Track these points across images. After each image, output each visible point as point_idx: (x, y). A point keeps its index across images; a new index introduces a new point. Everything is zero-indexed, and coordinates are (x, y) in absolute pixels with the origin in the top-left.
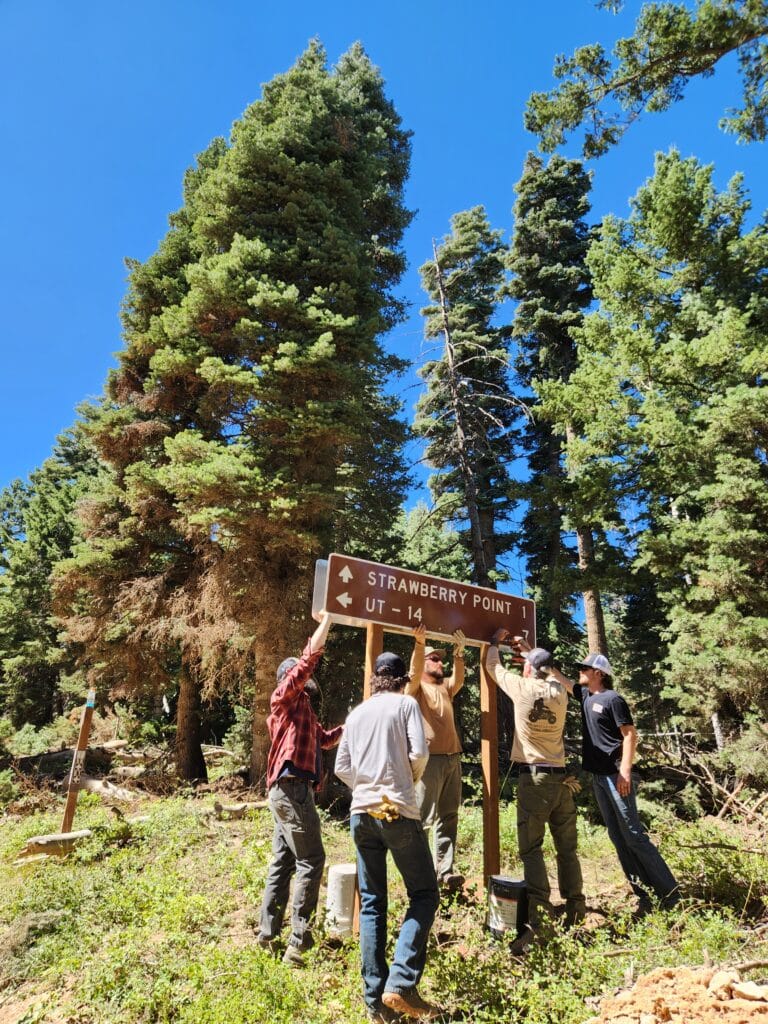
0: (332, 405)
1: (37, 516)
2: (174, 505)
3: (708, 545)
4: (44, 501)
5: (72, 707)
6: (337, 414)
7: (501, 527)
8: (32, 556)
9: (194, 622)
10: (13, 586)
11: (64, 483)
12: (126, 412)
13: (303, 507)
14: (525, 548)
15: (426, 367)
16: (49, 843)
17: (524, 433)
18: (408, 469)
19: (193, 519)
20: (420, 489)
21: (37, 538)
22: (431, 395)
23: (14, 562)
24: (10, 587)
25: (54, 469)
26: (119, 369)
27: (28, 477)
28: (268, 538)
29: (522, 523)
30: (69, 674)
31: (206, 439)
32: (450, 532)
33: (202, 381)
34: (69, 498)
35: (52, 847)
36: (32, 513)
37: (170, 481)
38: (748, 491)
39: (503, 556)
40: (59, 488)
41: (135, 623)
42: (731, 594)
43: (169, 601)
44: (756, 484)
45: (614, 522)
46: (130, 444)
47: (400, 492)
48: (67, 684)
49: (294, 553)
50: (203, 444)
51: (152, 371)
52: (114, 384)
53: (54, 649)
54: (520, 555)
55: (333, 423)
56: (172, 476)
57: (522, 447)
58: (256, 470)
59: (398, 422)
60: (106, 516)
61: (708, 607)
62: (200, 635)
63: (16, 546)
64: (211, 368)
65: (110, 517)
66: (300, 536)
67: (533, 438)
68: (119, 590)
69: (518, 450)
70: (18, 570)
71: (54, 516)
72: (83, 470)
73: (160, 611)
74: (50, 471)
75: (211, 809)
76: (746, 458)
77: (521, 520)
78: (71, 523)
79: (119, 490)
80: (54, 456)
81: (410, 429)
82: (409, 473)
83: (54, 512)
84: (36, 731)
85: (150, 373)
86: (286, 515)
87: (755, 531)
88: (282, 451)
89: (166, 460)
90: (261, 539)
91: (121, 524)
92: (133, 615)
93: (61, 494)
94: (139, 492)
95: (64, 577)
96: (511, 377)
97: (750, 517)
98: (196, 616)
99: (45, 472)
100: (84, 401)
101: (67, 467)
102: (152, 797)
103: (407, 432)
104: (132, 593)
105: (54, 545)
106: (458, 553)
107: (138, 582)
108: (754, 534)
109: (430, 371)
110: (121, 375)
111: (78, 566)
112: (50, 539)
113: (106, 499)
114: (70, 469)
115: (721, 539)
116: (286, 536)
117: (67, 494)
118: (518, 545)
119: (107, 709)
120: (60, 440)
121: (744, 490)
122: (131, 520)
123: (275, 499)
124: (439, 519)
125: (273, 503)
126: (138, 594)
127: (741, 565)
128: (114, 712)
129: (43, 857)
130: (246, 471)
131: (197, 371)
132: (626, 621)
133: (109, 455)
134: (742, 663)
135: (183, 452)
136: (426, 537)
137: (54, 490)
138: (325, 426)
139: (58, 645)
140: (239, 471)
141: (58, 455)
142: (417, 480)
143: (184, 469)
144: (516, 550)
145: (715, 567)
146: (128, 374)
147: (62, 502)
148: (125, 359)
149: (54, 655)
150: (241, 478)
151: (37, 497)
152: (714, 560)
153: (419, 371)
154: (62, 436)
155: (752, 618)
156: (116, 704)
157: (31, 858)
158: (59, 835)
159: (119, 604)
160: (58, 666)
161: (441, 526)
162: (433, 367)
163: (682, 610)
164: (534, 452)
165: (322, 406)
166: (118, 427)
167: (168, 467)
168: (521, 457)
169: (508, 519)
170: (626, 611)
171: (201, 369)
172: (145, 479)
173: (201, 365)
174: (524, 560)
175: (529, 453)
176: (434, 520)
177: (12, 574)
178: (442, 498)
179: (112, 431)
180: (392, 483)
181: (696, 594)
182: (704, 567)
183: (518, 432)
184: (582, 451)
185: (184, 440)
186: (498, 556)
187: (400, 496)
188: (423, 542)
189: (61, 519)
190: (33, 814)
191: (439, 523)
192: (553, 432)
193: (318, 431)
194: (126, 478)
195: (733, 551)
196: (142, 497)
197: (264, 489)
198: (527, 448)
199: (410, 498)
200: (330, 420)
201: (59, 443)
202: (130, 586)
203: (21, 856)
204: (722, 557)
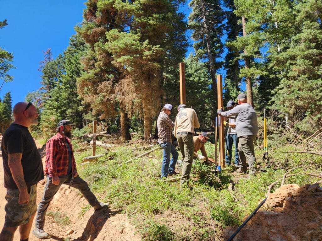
0: (162, 15)
1: (68, 66)
2: (112, 56)
3: (297, 56)
4: (70, 61)
5: (88, 124)
6: (164, 18)
7: (218, 60)
8: (69, 78)
9: (123, 94)
10: (65, 88)
11: (75, 54)
12: (91, 25)
13: (154, 54)
14: (226, 67)
15: (191, 2)
16: (90, 158)
17: (226, 25)
18: (187, 40)
19: (119, 60)
20: (191, 47)
21: (69, 73)
22: (194, 13)
23: (64, 80)
24: (64, 89)
25: (70, 50)
26: (87, 9)
27: (63, 54)
28: (143, 66)
29: (225, 58)
30: (86, 114)
31: (119, 32)
32: (201, 63)
33: (116, 10)
34: (77, 59)
35: (91, 160)
36: (66, 65)
37: (109, 48)
38: (314, 35)
39: (219, 70)
40: (73, 56)
41: (104, 96)
42: (304, 72)
43: (114, 88)
44: (317, 32)
45: (258, 55)
46: (94, 36)
47: (185, 49)
48: (86, 117)
49: (152, 70)
50: (118, 34)
51: (98, 8)
52: (86, 15)
53: (81, 106)
54: (224, 69)
55: (163, 22)
56: (110, 46)
57: (225, 30)
58: (138, 42)
59: (184, 22)
60: (90, 62)
61: (295, 78)
62: (125, 98)
63: (64, 75)
64: (118, 4)
65: (92, 62)
66: (154, 64)
67: (230, 26)
68: (98, 86)
69: (224, 32)
70: (65, 83)
71: (73, 65)
72: (80, 50)
73: (112, 92)
74: (70, 51)
75: (134, 148)
76: (315, 22)
77: (225, 57)
78: (79, 67)
79: (93, 52)
80: (70, 45)
81: (188, 25)
82: (188, 41)
83: (73, 64)
84: (79, 130)
85: (97, 9)
86: (149, 57)
87: (316, 49)
88: (146, 34)
89: (107, 41)
90: (141, 66)
91: (96, 64)
92: (103, 94)
93: (74, 58)
94: (99, 53)
95: (80, 83)
96: (222, 4)
97: (314, 44)
98: (123, 92)
99: (68, 51)
100: (77, 25)
101: (74, 49)
102: (117, 146)
103: (187, 26)
104: (102, 86)
105: (75, 75)
106: (204, 70)
107: (103, 83)
108: (315, 51)
109: (193, 4)
110: (88, 11)
111: (84, 79)
112: (73, 73)
113: (89, 56)
114: (76, 49)
115: (303, 53)
116: (149, 64)
117: (76, 57)
118: (224, 66)
119: (99, 123)
120: (70, 39)
121: (313, 34)
122: (98, 63)
123: (145, 51)
124: (197, 59)
125: (144, 53)
126: (104, 87)
127: (309, 62)
128: (101, 124)
129: (88, 162)
130: (134, 42)
131: (114, 6)
132: (259, 88)
133: (88, 41)
134: (306, 95)
135: (112, 37)
136: (193, 65)
137: (72, 57)
138: (160, 23)
139: (81, 105)
140: (132, 42)
141: (71, 45)
142: (191, 44)
143: (113, 43)
144: (223, 68)
145: (299, 63)
146: (90, 10)
147: (75, 61)
148: (88, 5)
149: (81, 108)
150: (133, 45)
151: (67, 59)
152: (299, 61)
153: (189, 4)
154: (71, 38)
155: (311, 81)
156: (102, 121)
157: (85, 163)
158: (92, 156)
159: (99, 90)
160: (82, 112)
161: (198, 61)
162: (194, 2)
163: (286, 80)
164: (230, 32)
165: (158, 15)
166: (89, 30)
167: (108, 43)
168: (225, 34)
169: (220, 57)
170: (259, 85)
171: (115, 5)
172: (101, 48)
173: (115, 3)
174: (225, 71)
175: (228, 33)
176: (195, 59)
177: (64, 84)
178: (198, 51)
179: (88, 32)
180: (182, 46)
181: (290, 74)
182: (295, 64)
183: (224, 25)
184: (253, 25)
185: (112, 32)
186: (217, 70)
187: (185, 50)
188: (193, 66)
189: (76, 66)
190: (83, 151)
191: (197, 60)
192: (238, 23)
193: (158, 26)
194: (95, 48)
195: (306, 57)
196: (101, 54)
197: (141, 48)
198: (227, 31)
199: (188, 51)
200: (162, 21)
201: (71, 41)
202: (101, 84)
203: (82, 162)
204: (302, 59)
